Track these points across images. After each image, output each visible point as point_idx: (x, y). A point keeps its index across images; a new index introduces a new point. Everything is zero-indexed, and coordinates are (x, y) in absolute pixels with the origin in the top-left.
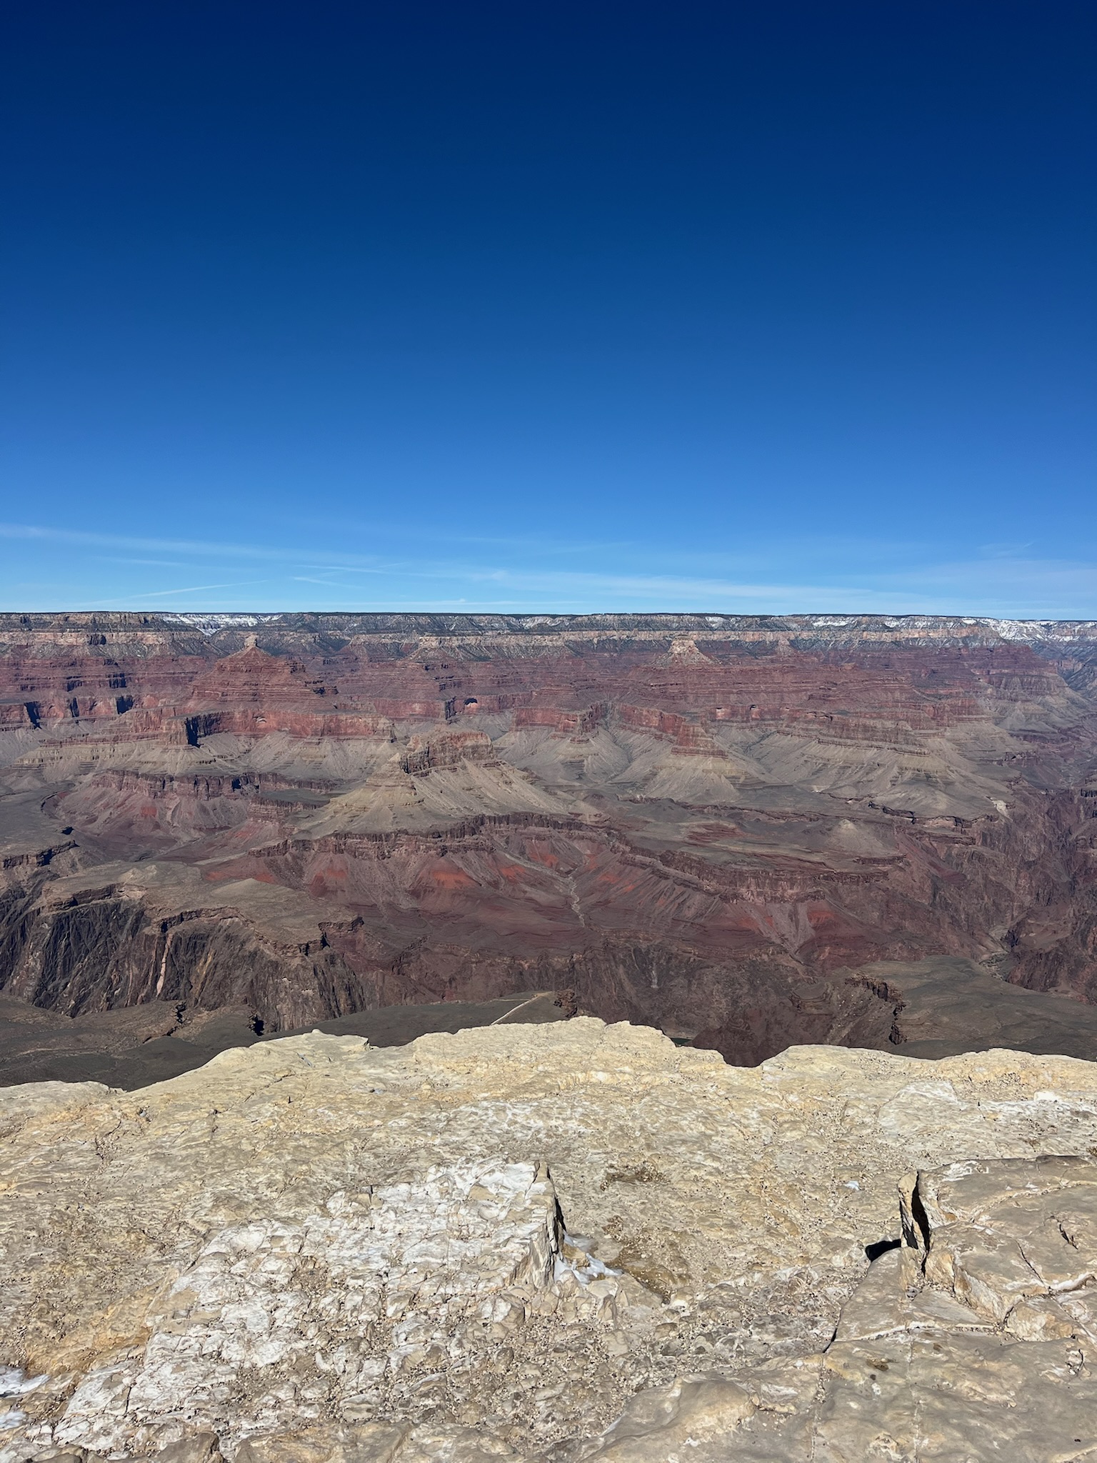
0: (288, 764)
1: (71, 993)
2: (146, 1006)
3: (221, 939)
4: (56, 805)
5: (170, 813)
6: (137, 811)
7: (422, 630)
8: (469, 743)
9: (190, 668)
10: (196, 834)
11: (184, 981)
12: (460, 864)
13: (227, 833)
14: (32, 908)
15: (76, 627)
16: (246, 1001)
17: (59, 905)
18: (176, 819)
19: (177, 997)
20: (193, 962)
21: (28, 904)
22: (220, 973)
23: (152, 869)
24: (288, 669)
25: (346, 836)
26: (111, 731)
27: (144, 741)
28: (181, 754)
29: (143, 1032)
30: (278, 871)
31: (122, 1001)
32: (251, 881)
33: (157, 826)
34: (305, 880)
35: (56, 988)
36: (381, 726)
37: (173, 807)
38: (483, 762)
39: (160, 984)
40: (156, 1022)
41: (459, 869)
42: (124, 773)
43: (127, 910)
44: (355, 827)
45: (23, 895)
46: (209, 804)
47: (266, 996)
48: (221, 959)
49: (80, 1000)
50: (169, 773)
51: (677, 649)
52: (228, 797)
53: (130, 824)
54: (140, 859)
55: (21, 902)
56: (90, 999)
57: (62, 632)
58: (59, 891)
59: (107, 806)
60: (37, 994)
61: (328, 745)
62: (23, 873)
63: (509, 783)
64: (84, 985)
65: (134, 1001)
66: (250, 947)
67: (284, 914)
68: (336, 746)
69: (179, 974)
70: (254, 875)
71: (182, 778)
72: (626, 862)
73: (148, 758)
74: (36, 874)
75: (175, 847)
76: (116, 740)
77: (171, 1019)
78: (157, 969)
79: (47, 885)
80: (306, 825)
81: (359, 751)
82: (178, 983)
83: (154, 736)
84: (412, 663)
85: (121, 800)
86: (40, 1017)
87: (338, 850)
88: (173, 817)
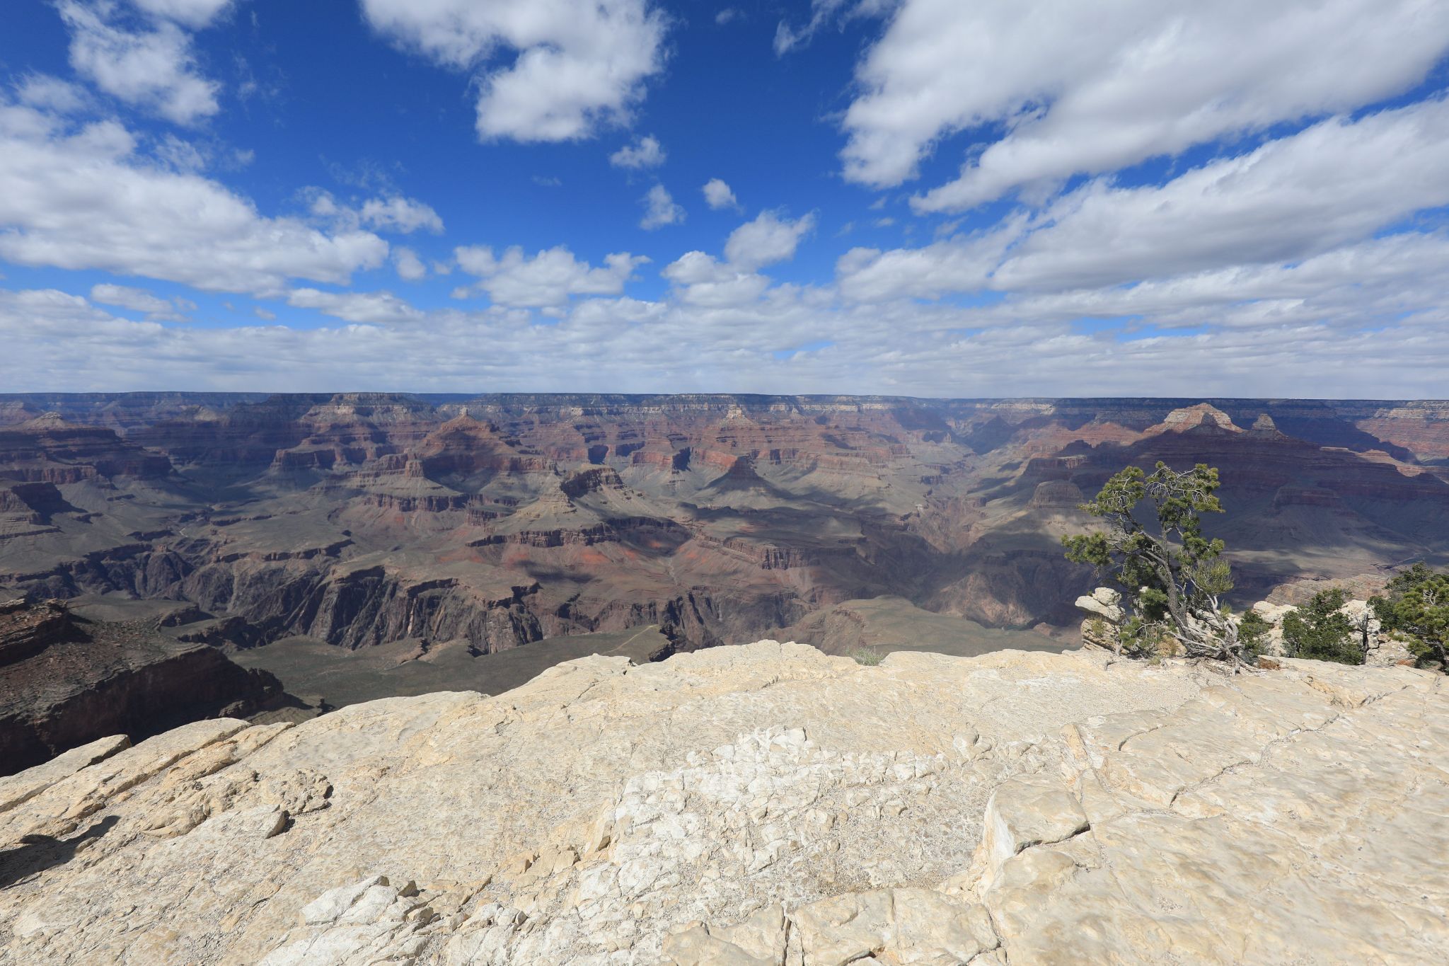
1: (351, 635)
2: (401, 642)
3: (449, 599)
4: (337, 517)
5: (413, 520)
6: (391, 521)
7: (574, 403)
8: (604, 474)
9: (424, 428)
10: (430, 533)
11: (426, 625)
12: (600, 549)
13: (452, 532)
14: (324, 582)
15: (347, 403)
16: (466, 636)
17: (342, 580)
18: (418, 524)
19: (421, 635)
20: (431, 614)
21: (321, 580)
22: (449, 620)
23: (403, 555)
24: (488, 430)
25: (528, 533)
26: (372, 469)
27: (395, 476)
28: (419, 483)
29: (399, 659)
30: (485, 555)
31: (386, 639)
32: (467, 561)
33: (405, 528)
34: (502, 560)
35: (341, 633)
36: (547, 465)
37: (415, 516)
38: (613, 486)
39: (410, 628)
40: (409, 651)
41: (600, 553)
42: (382, 496)
43: (387, 583)
44: (532, 528)
45: (317, 574)
46: (439, 514)
47: (479, 633)
48: (449, 611)
49: (358, 640)
50: (412, 495)
51: (731, 415)
52: (452, 510)
53: (387, 528)
54: (396, 549)
55: (316, 579)
56: (365, 639)
57: (339, 404)
58: (342, 570)
59: (372, 516)
60: (330, 636)
62: (318, 560)
63: (628, 499)
64: (360, 629)
65: (393, 639)
66: (468, 603)
67: (490, 581)
69: (423, 622)
70: (470, 558)
71: (421, 498)
72: (702, 546)
73: (398, 486)
74: (326, 561)
75: (417, 542)
76: (377, 475)
77: (418, 650)
78: (408, 619)
79: (333, 567)
80: (501, 527)
81: (534, 480)
82: (422, 627)
83: (402, 473)
84: (567, 425)
85: (381, 513)
86: (332, 650)
87: (524, 541)
88: (416, 522)
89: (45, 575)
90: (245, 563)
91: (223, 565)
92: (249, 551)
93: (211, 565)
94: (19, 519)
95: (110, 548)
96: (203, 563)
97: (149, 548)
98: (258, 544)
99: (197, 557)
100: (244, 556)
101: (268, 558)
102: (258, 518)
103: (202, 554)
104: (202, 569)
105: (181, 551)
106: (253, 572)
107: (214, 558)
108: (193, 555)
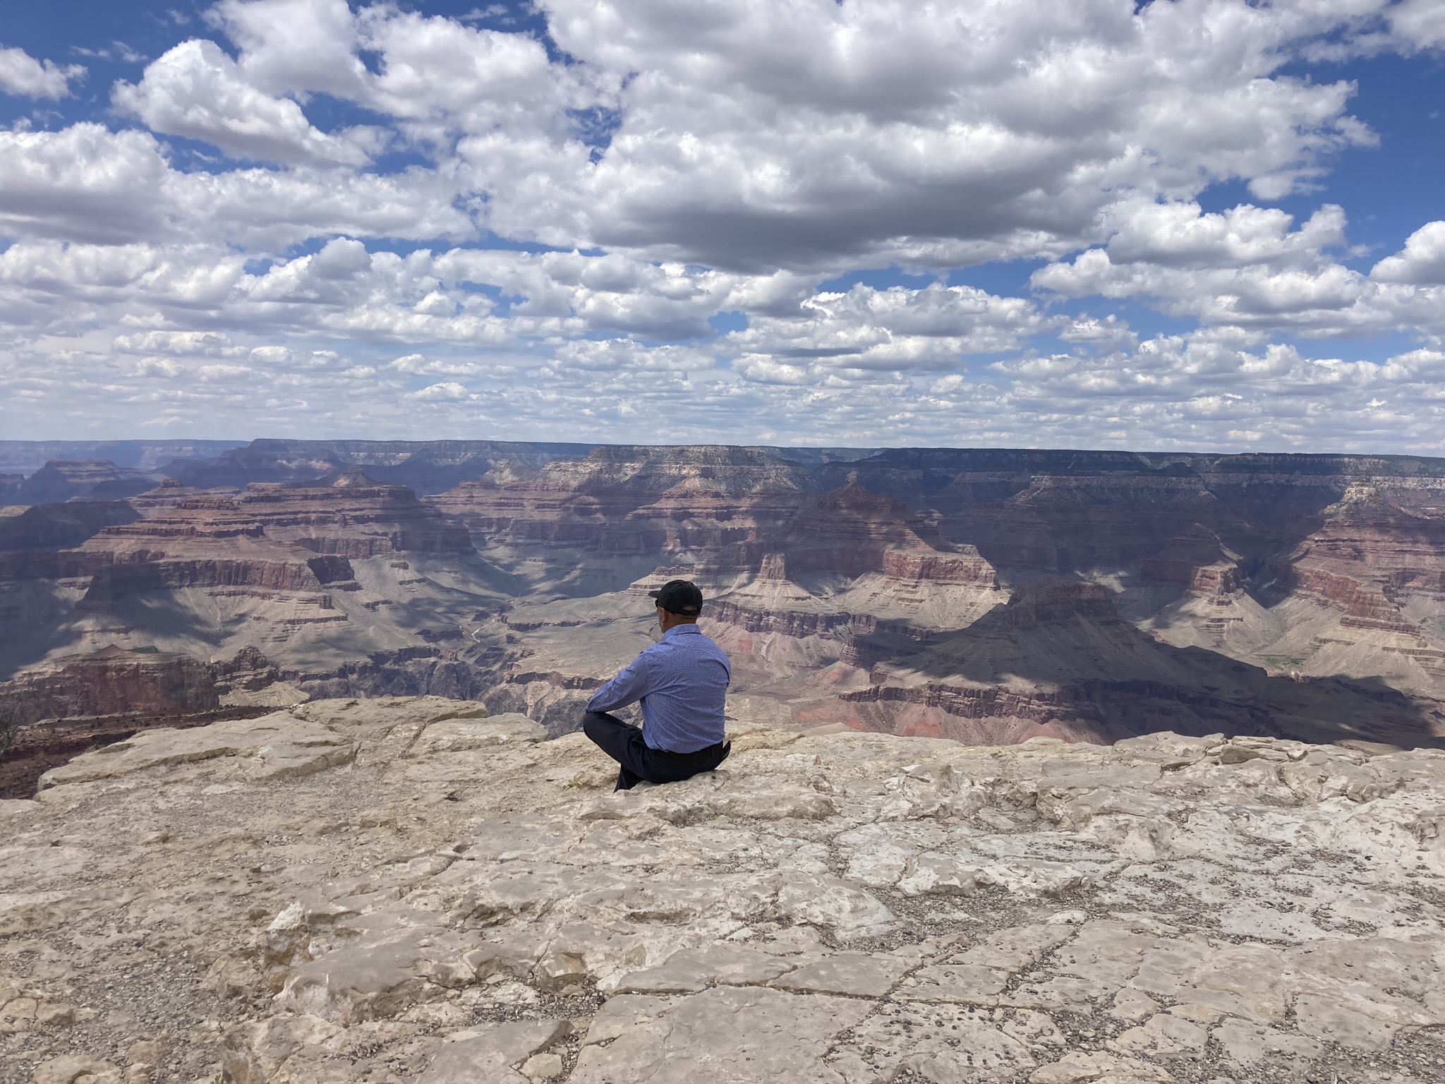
0: (884, 607)
5: (765, 647)
6: (734, 643)
8: (1084, 596)
9: (791, 503)
10: (789, 672)
13: (819, 674)
15: (689, 460)
18: (771, 654)
24: (888, 507)
25: (940, 688)
28: (778, 588)
30: (868, 718)
32: (838, 726)
33: (752, 659)
37: (768, 642)
38: (1098, 618)
46: (802, 642)
50: (766, 607)
51: (1353, 497)
52: (822, 636)
57: (679, 463)
61: (925, 589)
63: (1128, 645)
68: (934, 590)
70: (843, 721)
71: (778, 614)
73: (747, 593)
75: (768, 683)
81: (959, 597)
87: (932, 703)
88: (768, 651)
89: (326, 677)
90: (542, 688)
91: (516, 688)
92: (549, 671)
93: (503, 685)
94: (310, 601)
95: (396, 649)
96: (494, 683)
97: (436, 652)
98: (560, 662)
99: (487, 673)
100: (543, 677)
101: (569, 685)
102: (563, 624)
103: (495, 668)
104: (493, 691)
105: (471, 661)
106: (549, 702)
107: (507, 677)
108: (483, 669)
